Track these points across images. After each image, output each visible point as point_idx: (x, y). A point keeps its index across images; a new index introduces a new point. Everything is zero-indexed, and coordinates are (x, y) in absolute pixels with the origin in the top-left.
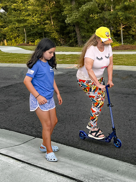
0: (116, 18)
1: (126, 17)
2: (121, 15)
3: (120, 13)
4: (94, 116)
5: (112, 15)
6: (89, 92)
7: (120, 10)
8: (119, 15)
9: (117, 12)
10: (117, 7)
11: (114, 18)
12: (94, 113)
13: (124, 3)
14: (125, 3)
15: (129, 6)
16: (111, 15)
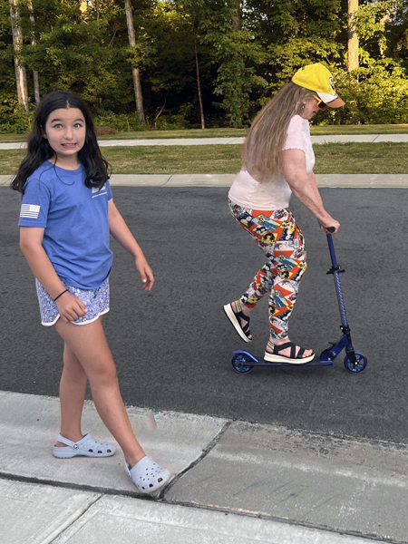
0: (42, 60)
1: (67, 59)
2: (55, 54)
3: (51, 50)
4: (287, 305)
5: (32, 53)
6: (278, 242)
7: (52, 43)
8: (50, 55)
9: (44, 47)
10: (44, 36)
11: (37, 61)
12: (287, 297)
13: (61, 27)
14: (64, 27)
15: (73, 33)
16: (28, 53)
